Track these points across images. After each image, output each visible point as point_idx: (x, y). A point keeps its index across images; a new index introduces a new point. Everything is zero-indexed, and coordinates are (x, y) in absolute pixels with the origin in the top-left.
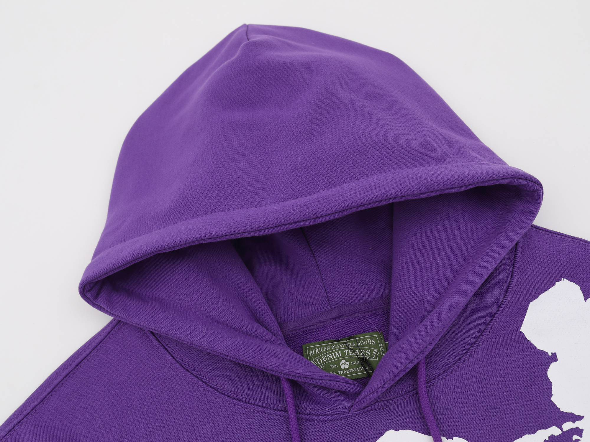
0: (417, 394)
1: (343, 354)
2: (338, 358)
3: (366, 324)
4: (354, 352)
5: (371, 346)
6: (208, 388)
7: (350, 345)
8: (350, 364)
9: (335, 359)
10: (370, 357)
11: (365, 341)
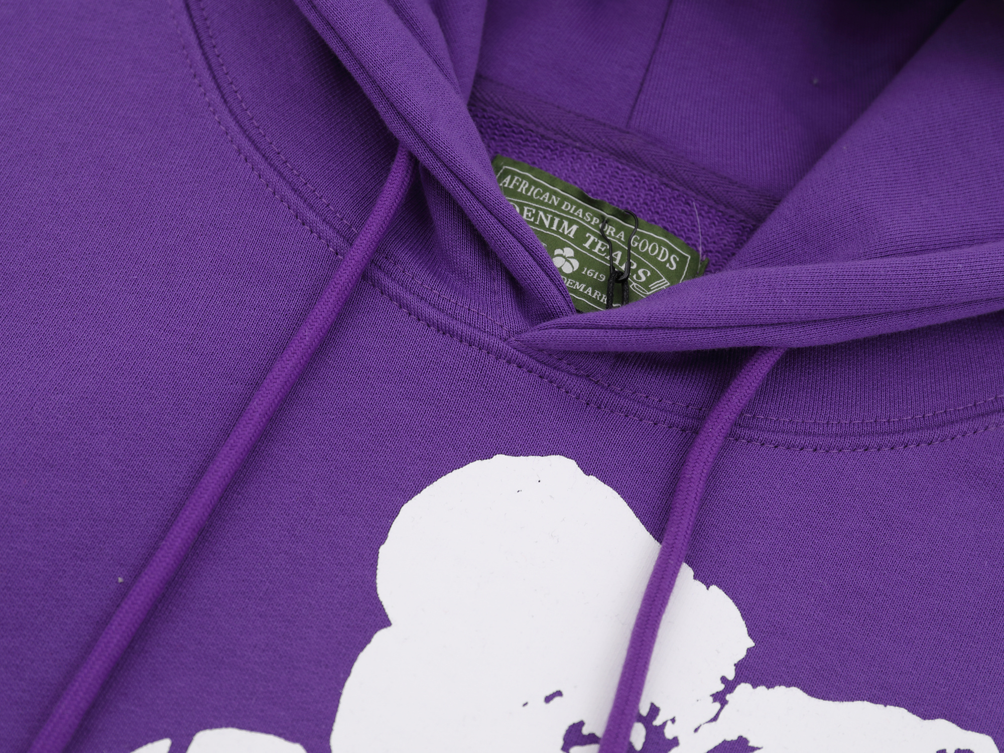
0: (696, 432)
1: (580, 238)
2: (562, 234)
3: (682, 218)
4: (610, 251)
5: (661, 266)
6: (206, 74)
7: (610, 230)
8: (581, 268)
9: (553, 231)
10: (639, 288)
11: (654, 246)
